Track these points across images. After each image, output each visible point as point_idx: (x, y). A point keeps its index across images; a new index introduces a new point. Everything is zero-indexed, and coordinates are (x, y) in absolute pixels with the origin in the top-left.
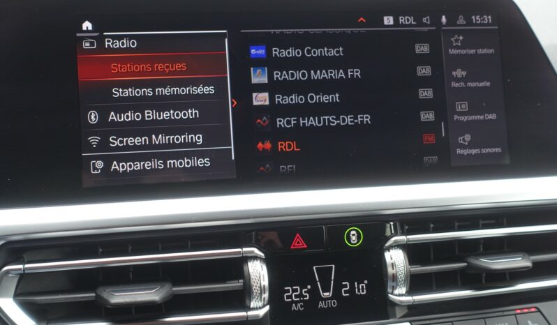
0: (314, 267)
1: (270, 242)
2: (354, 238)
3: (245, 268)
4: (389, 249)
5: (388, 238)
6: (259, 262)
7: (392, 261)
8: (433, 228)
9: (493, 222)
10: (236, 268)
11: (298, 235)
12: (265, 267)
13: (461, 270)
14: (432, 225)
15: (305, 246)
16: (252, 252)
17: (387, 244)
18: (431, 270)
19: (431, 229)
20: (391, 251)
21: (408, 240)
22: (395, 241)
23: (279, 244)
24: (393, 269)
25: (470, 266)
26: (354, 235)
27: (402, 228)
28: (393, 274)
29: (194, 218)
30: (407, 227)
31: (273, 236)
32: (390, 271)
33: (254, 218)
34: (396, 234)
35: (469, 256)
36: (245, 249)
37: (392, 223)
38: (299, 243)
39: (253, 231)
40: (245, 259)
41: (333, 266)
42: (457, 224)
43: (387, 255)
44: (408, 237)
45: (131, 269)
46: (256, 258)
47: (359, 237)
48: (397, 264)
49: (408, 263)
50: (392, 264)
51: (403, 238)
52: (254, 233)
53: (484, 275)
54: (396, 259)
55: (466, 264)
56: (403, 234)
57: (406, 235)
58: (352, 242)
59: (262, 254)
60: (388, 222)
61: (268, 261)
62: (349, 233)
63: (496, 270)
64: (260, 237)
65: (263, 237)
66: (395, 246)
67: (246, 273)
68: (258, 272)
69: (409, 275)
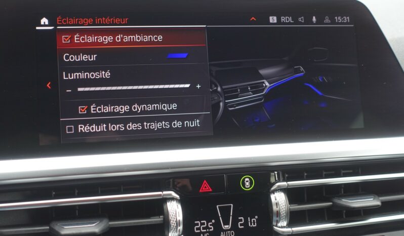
0: (217, 206)
1: (184, 187)
2: (247, 184)
3: (165, 207)
4: (273, 192)
5: (274, 184)
6: (175, 202)
7: (276, 201)
8: (306, 176)
9: (351, 171)
10: (158, 207)
11: (205, 182)
12: (180, 206)
13: (328, 208)
14: (306, 174)
15: (211, 190)
16: (170, 195)
17: (272, 189)
18: (306, 208)
19: (305, 177)
20: (275, 193)
21: (288, 185)
22: (279, 186)
23: (190, 188)
24: (277, 207)
25: (335, 205)
26: (247, 181)
27: (284, 176)
28: (277, 211)
29: (126, 169)
30: (287, 175)
31: (186, 182)
32: (275, 208)
33: (172, 168)
34: (279, 181)
35: (334, 197)
36: (165, 193)
37: (276, 172)
38: (206, 188)
39: (171, 178)
40: (165, 200)
41: (232, 205)
42: (324, 173)
43: (273, 197)
44: (288, 183)
45: (77, 208)
46: (173, 199)
47: (251, 183)
48: (280, 203)
49: (288, 203)
50: (276, 203)
51: (285, 183)
52: (171, 180)
53: (345, 211)
54: (279, 199)
55: (331, 203)
56: (284, 181)
57: (287, 181)
58: (246, 187)
59: (177, 196)
60: (273, 171)
61: (183, 202)
62: (244, 179)
63: (354, 208)
64: (176, 183)
65: (179, 183)
66: (279, 190)
67: (165, 211)
68: (175, 210)
69: (289, 212)
